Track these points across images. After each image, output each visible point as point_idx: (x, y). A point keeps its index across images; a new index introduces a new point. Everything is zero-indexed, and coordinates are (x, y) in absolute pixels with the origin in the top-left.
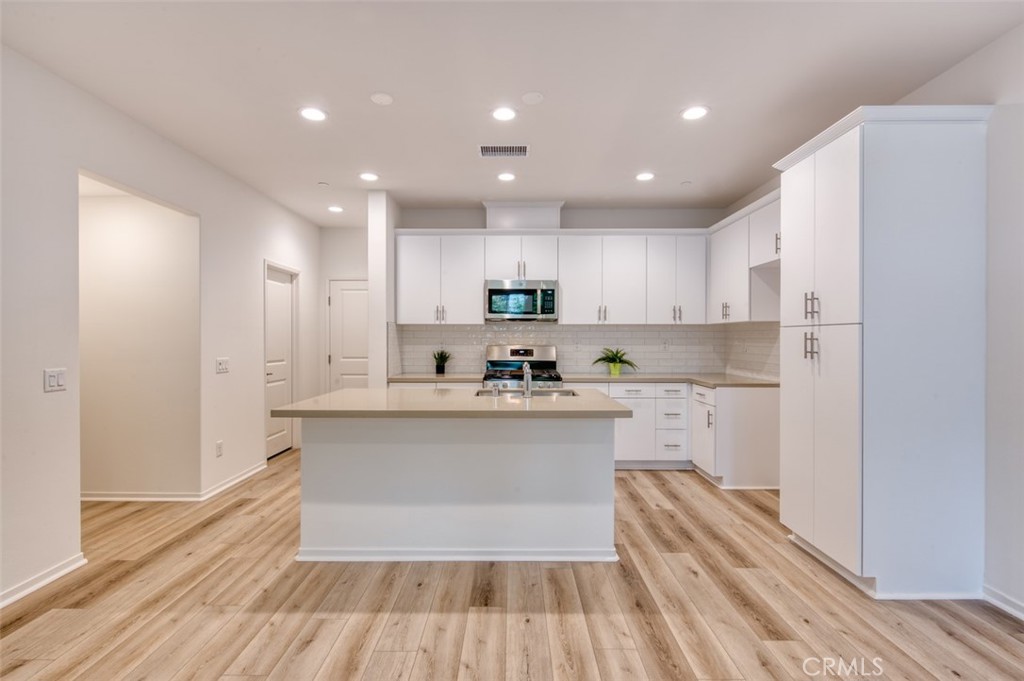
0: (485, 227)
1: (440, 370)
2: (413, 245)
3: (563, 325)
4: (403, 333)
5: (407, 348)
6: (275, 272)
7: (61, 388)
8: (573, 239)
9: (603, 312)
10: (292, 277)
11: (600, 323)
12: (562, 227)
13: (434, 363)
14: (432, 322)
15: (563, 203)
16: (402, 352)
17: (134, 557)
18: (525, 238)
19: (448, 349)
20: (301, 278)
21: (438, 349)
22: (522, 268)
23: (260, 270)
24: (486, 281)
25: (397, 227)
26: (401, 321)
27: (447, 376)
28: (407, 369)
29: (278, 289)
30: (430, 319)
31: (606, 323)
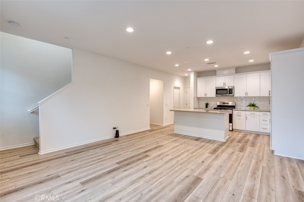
0: (216, 75)
1: (207, 107)
2: (200, 81)
3: (235, 97)
4: (199, 99)
5: (200, 102)
6: (175, 88)
7: (148, 106)
8: (238, 76)
9: (246, 93)
10: (179, 88)
11: (246, 96)
12: (235, 73)
13: (205, 105)
14: (204, 97)
15: (235, 67)
16: (199, 103)
17: (155, 129)
18: (225, 77)
19: (208, 102)
20: (181, 88)
21: (206, 102)
22: (224, 84)
23: (173, 88)
24: (216, 87)
25: (197, 77)
26: (198, 96)
27: (208, 108)
28: (200, 107)
29: (176, 91)
30: (204, 96)
31: (248, 96)
